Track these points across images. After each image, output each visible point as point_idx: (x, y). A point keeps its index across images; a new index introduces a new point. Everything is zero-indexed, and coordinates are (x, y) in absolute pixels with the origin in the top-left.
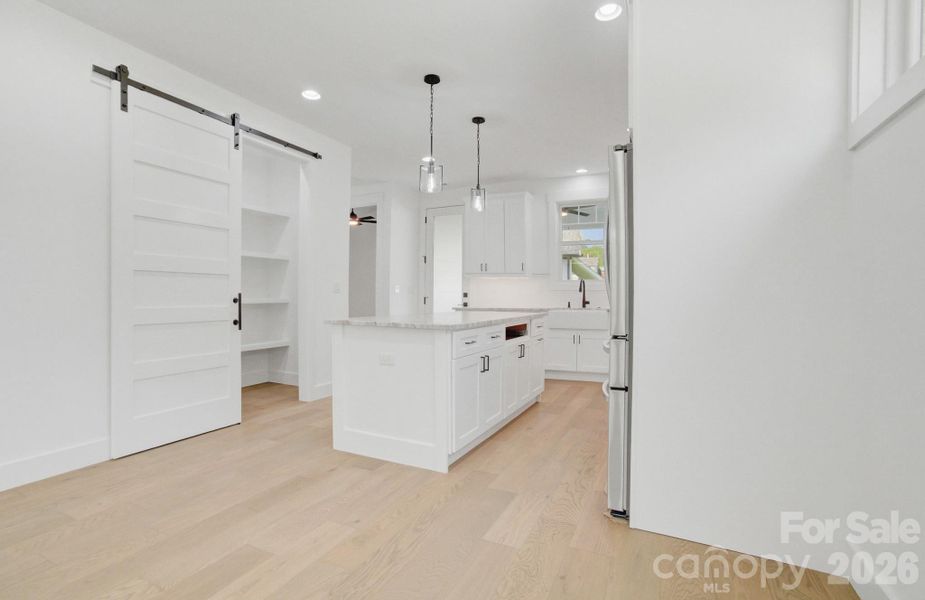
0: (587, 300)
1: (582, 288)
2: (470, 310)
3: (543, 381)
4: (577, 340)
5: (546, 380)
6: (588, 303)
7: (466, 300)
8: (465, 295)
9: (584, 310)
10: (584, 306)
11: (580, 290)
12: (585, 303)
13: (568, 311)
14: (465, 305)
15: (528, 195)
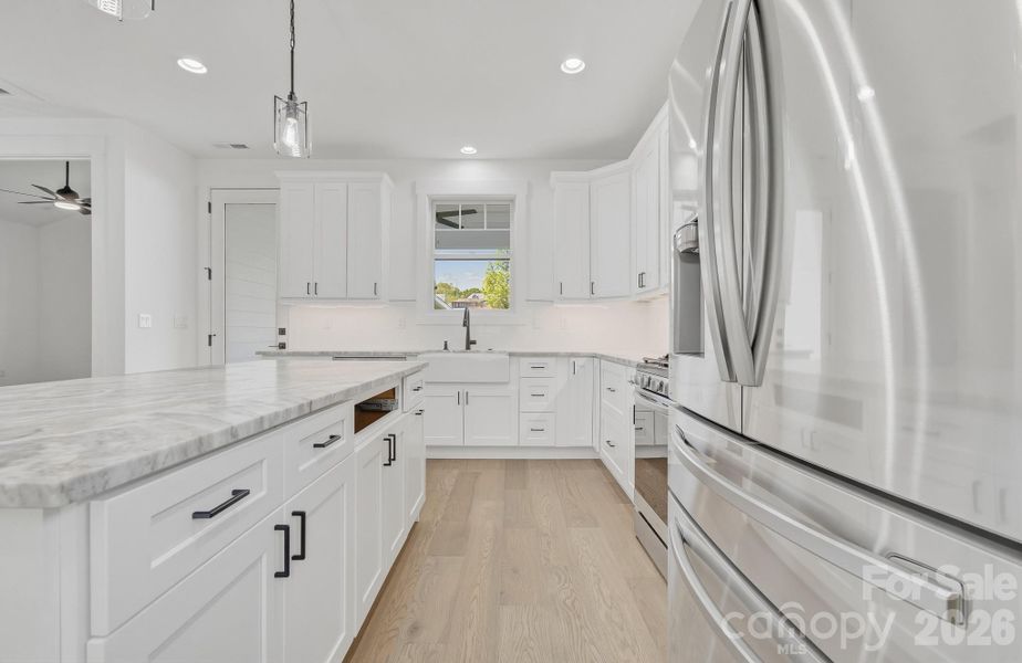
0: (472, 339)
1: (466, 323)
2: (289, 354)
3: (423, 464)
4: (463, 399)
5: (428, 461)
6: (474, 343)
7: (282, 339)
8: (282, 332)
9: (468, 355)
10: (468, 348)
11: (464, 325)
12: (470, 343)
13: (446, 355)
14: (282, 346)
15: (386, 177)
